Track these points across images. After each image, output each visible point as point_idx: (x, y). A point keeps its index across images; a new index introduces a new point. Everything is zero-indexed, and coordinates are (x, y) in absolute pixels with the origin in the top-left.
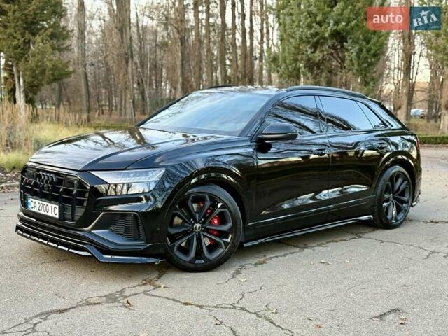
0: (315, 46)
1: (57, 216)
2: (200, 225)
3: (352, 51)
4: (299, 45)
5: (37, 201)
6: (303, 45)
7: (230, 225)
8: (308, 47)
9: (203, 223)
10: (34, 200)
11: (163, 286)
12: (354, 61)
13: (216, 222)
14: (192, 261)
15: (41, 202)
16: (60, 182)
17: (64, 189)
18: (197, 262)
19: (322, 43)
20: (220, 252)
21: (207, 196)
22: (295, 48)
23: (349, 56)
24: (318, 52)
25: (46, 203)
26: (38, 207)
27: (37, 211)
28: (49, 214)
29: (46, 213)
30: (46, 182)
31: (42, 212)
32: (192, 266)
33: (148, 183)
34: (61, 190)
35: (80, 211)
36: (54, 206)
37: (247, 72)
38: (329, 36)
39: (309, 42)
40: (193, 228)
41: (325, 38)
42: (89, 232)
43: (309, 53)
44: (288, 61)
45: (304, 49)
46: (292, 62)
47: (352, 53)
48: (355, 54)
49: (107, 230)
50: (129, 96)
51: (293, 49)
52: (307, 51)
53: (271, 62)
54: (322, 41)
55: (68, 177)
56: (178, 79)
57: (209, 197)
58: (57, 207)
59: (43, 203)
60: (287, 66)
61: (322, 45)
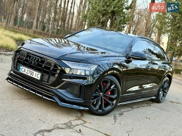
0: (103, 15)
1: (39, 79)
2: (103, 94)
3: (118, 20)
4: (97, 13)
5: (26, 69)
6: (99, 13)
7: (116, 96)
8: (100, 15)
9: (104, 93)
10: (24, 68)
11: (88, 122)
12: (118, 25)
13: (109, 93)
14: (97, 110)
15: (29, 70)
16: (43, 62)
17: (44, 66)
18: (99, 111)
19: (107, 14)
20: (109, 107)
21: (109, 81)
22: (95, 14)
23: (116, 22)
24: (104, 17)
25: (32, 71)
26: (26, 72)
27: (26, 73)
28: (34, 76)
29: (31, 76)
30: (34, 60)
31: (29, 75)
32: (97, 112)
33: (85, 71)
34: (43, 66)
35: (53, 79)
36: (37, 73)
37: (64, 18)
38: (110, 12)
39: (101, 13)
40: (99, 95)
41: (108, 12)
42: (56, 90)
43: (101, 17)
44: (91, 19)
45: (99, 15)
46: (92, 19)
47: (118, 21)
48: (118, 22)
49: (65, 91)
50: (12, 17)
51: (94, 14)
52: (100, 16)
53: (84, 17)
54: (107, 13)
55: (48, 60)
56: (36, 15)
57: (110, 81)
58: (40, 74)
59: (31, 70)
60: (90, 20)
61: (106, 15)
